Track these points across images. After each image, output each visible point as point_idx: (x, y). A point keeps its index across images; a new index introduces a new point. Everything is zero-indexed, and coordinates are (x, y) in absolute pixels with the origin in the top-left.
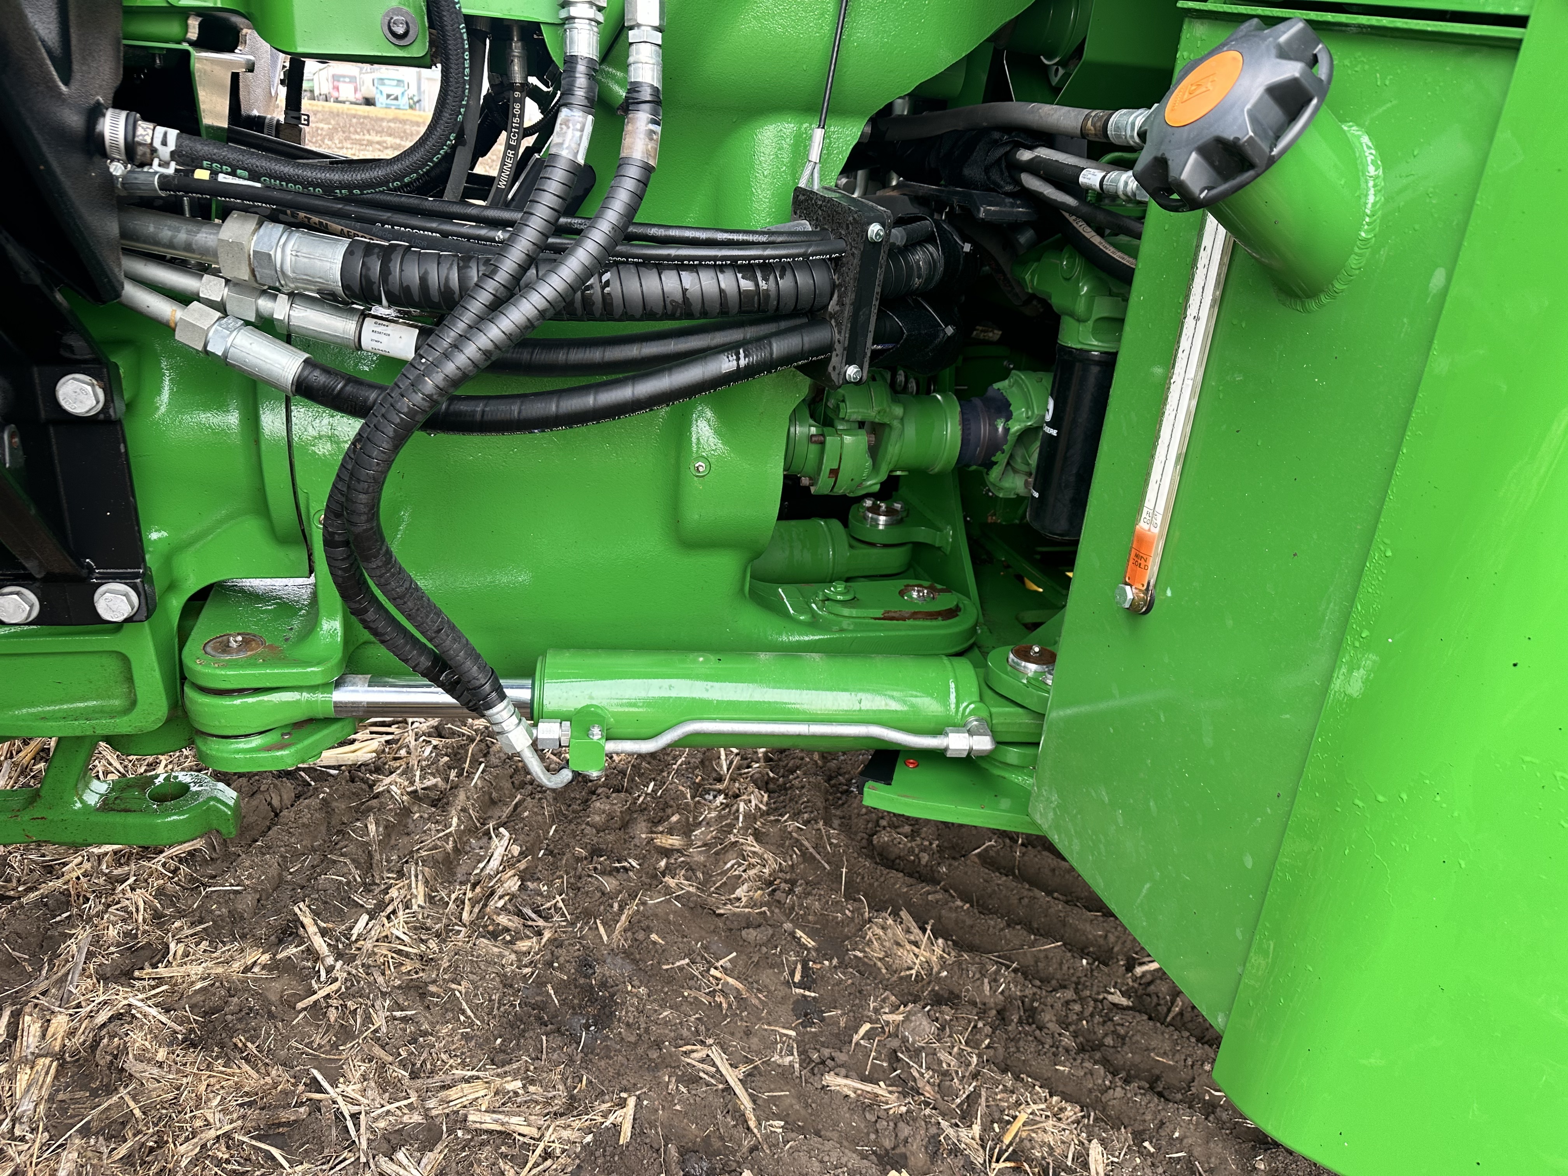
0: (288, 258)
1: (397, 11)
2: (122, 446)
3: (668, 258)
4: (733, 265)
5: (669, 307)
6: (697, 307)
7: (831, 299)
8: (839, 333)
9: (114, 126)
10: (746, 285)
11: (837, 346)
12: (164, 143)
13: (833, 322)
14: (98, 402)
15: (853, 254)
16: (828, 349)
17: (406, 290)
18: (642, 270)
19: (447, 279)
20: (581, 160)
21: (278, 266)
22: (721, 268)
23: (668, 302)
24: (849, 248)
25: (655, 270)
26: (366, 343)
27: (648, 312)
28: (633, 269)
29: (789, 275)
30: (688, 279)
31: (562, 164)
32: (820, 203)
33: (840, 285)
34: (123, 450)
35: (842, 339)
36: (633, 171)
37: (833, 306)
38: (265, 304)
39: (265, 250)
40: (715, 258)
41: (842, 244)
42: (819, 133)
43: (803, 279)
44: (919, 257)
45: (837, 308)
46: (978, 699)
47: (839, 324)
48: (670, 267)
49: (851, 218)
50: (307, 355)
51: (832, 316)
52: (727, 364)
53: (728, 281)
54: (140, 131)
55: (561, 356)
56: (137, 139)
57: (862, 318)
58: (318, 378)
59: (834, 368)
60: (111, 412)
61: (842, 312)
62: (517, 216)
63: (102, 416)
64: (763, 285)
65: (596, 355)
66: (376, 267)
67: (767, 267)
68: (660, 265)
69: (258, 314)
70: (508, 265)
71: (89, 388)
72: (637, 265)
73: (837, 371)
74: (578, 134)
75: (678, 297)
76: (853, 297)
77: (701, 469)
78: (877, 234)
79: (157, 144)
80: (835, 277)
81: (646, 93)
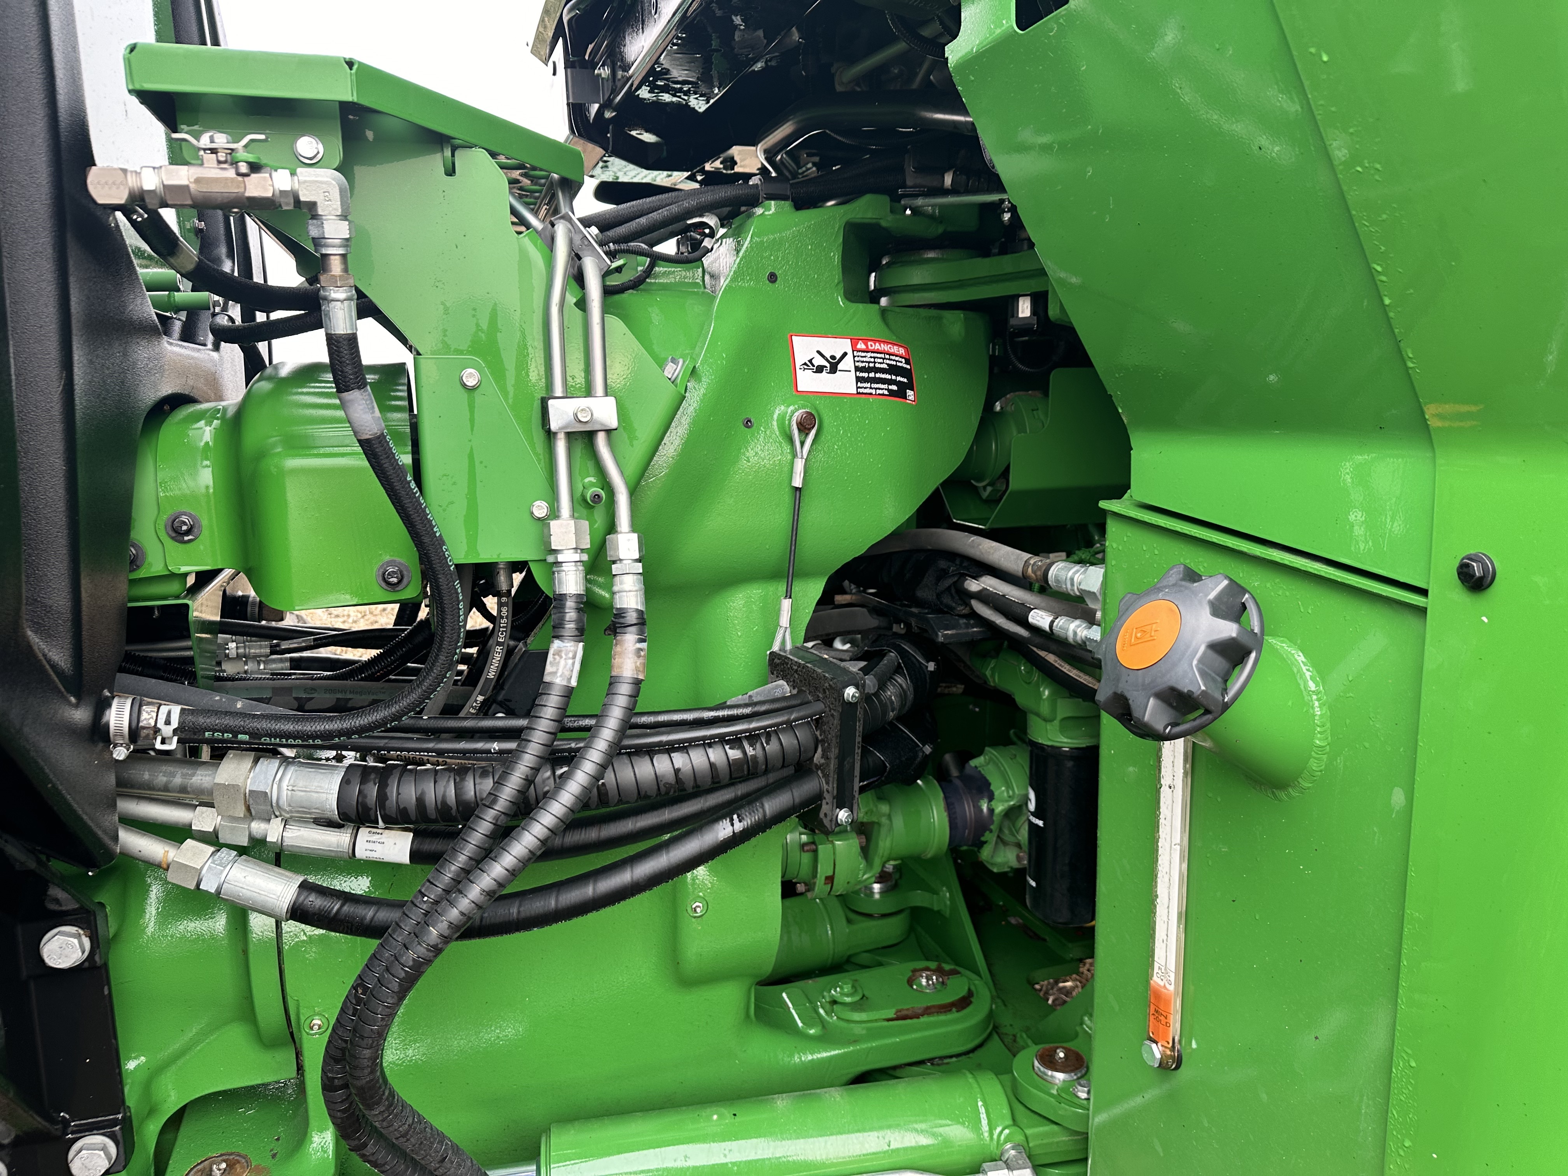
0: (284, 793)
1: (391, 563)
2: (106, 988)
3: (660, 744)
4: (722, 740)
5: (663, 789)
6: (689, 785)
7: (815, 752)
8: (827, 783)
9: (120, 711)
10: (734, 754)
11: (826, 794)
12: (168, 722)
13: (819, 772)
14: (83, 952)
15: (832, 715)
16: (817, 798)
17: (403, 810)
18: (635, 759)
19: (444, 796)
20: (574, 683)
21: (274, 801)
22: (710, 745)
23: (661, 786)
24: (827, 709)
25: (647, 758)
26: (360, 853)
27: (642, 797)
28: (625, 759)
29: (774, 740)
30: (679, 760)
31: (557, 690)
32: (795, 668)
33: (823, 741)
34: (106, 992)
35: (830, 789)
36: (625, 689)
37: (818, 758)
38: (258, 827)
39: (261, 788)
40: (704, 738)
41: (819, 706)
42: (786, 604)
43: (787, 740)
44: (891, 693)
45: (823, 761)
46: (1010, 1122)
47: (826, 776)
48: (660, 752)
49: (827, 685)
50: (301, 879)
51: (818, 767)
52: (724, 830)
53: (716, 755)
54: (144, 716)
56: (141, 724)
57: (847, 766)
58: (315, 901)
59: (826, 815)
60: (97, 958)
61: (828, 765)
63: (86, 964)
64: (750, 751)
66: (372, 791)
67: (753, 737)
68: (650, 751)
69: (252, 838)
71: (76, 941)
72: (629, 754)
73: (829, 818)
74: (570, 661)
75: (671, 778)
76: (837, 751)
77: (698, 910)
78: (853, 696)
79: (161, 724)
80: (818, 733)
81: (632, 618)
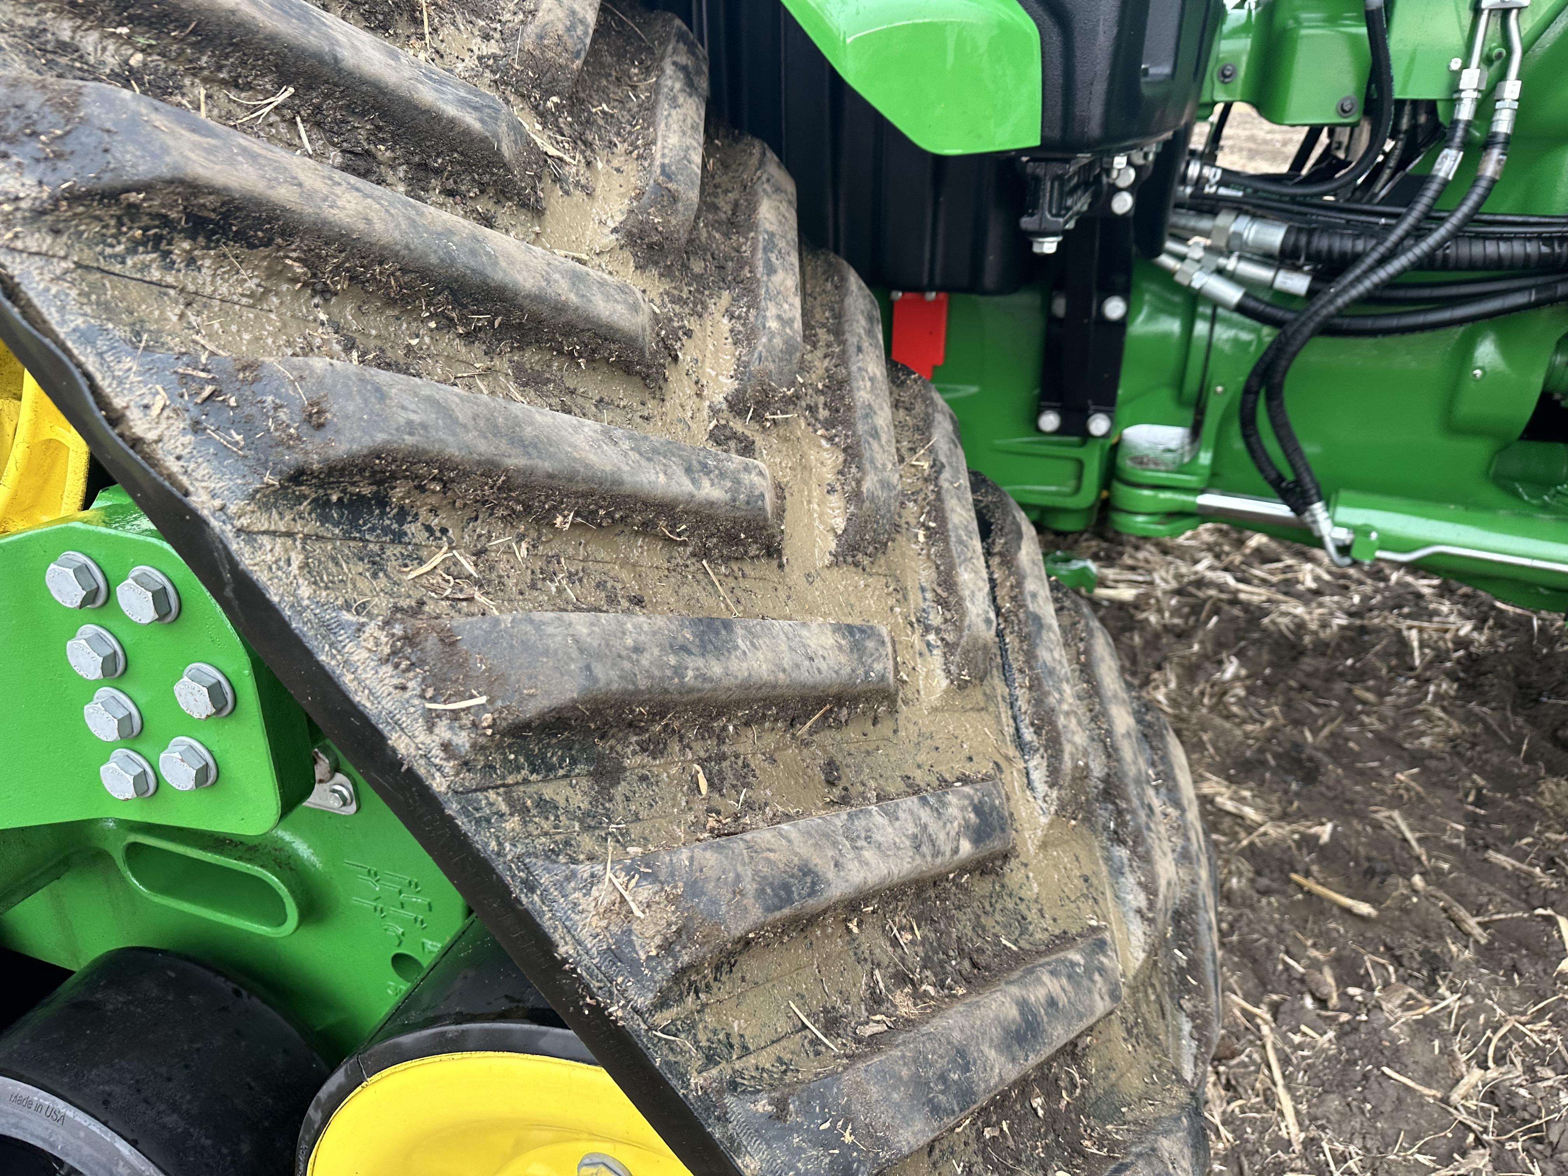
0: (1252, 235)
2: (1123, 338)
4: (1539, 237)
9: (1194, 169)
10: (1545, 249)
12: (1214, 176)
14: (1121, 313)
17: (1319, 253)
18: (1474, 240)
19: (1344, 249)
20: (1450, 177)
21: (1244, 239)
22: (1530, 239)
23: (1487, 260)
25: (1483, 241)
26: (1279, 284)
27: (1472, 265)
30: (1504, 246)
31: (1438, 181)
36: (1484, 184)
38: (1223, 261)
39: (1238, 231)
48: (1492, 239)
50: (1244, 290)
52: (1520, 299)
53: (1531, 248)
54: (1204, 171)
55: (1401, 293)
56: (1203, 175)
58: (1250, 303)
60: (1125, 320)
62: (1403, 210)
63: (1121, 321)
64: (1557, 249)
65: (1426, 293)
66: (1303, 240)
68: (1485, 237)
69: (1219, 267)
70: (1393, 238)
71: (1121, 305)
74: (1452, 163)
75: (1495, 257)
77: (1477, 376)
79: (1211, 177)
81: (1501, 139)
